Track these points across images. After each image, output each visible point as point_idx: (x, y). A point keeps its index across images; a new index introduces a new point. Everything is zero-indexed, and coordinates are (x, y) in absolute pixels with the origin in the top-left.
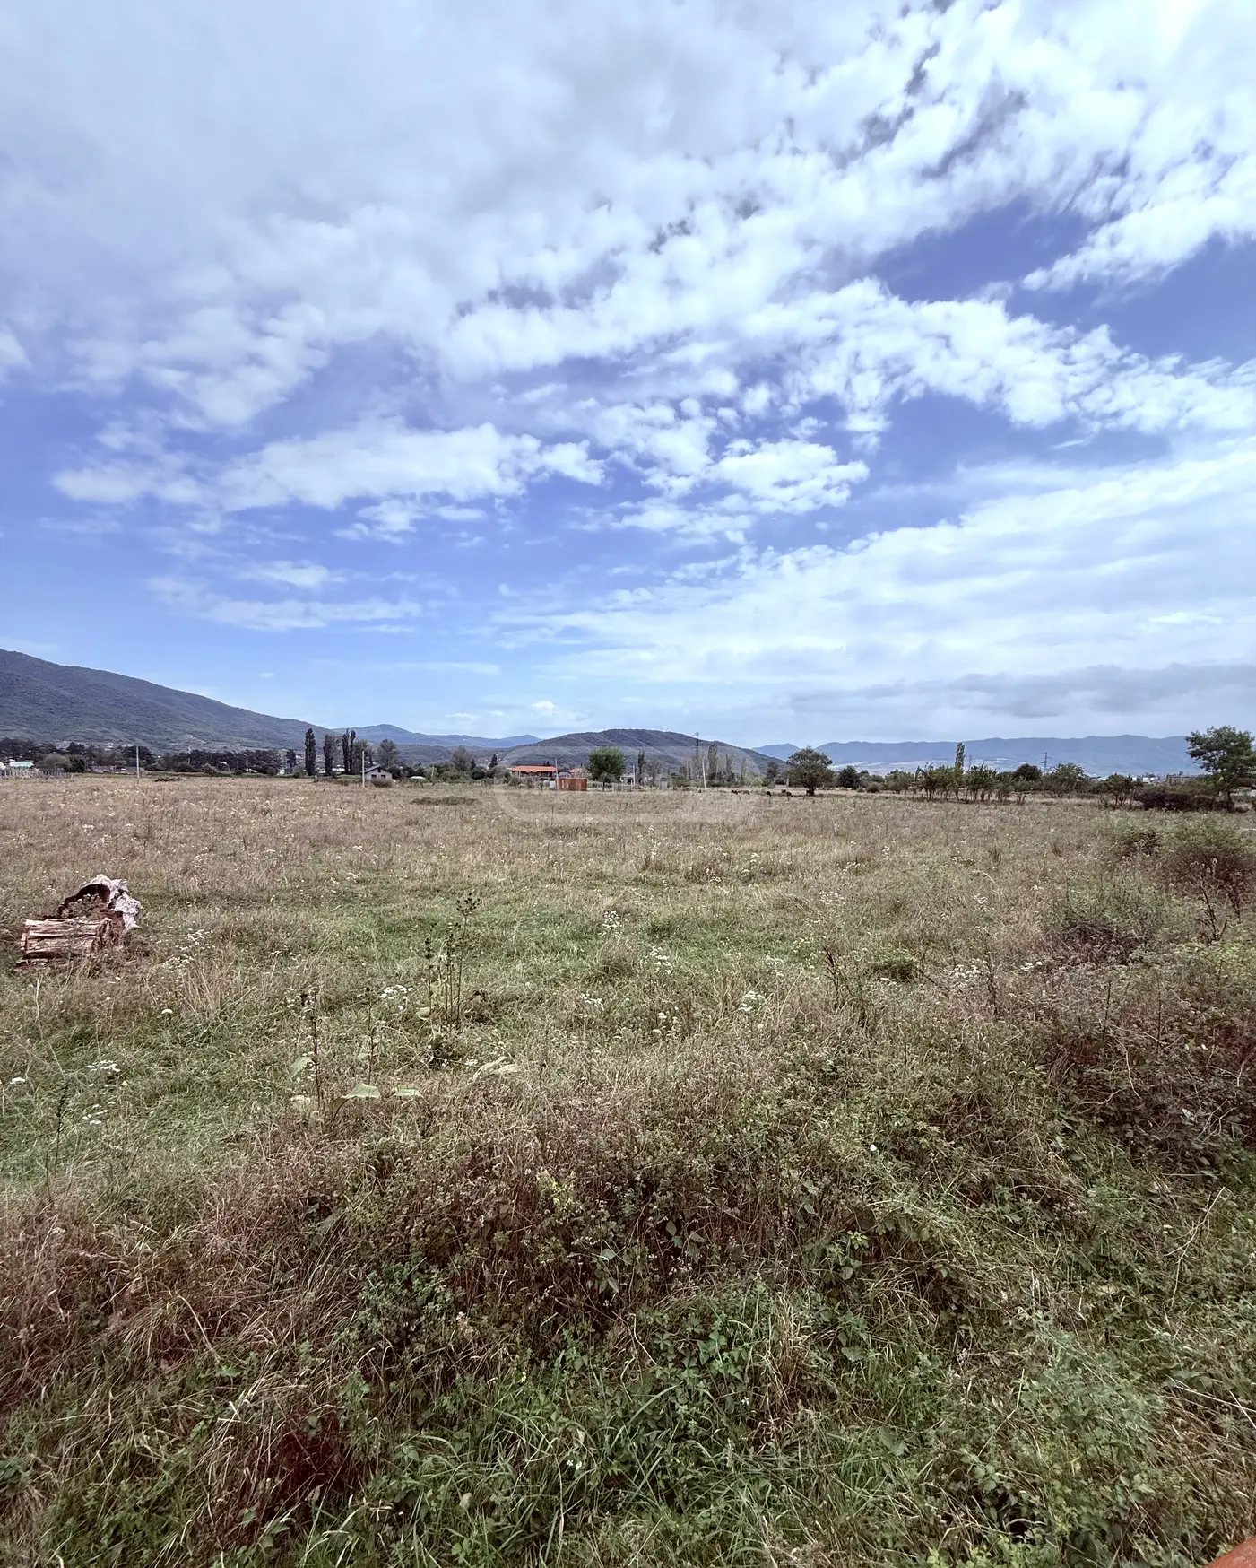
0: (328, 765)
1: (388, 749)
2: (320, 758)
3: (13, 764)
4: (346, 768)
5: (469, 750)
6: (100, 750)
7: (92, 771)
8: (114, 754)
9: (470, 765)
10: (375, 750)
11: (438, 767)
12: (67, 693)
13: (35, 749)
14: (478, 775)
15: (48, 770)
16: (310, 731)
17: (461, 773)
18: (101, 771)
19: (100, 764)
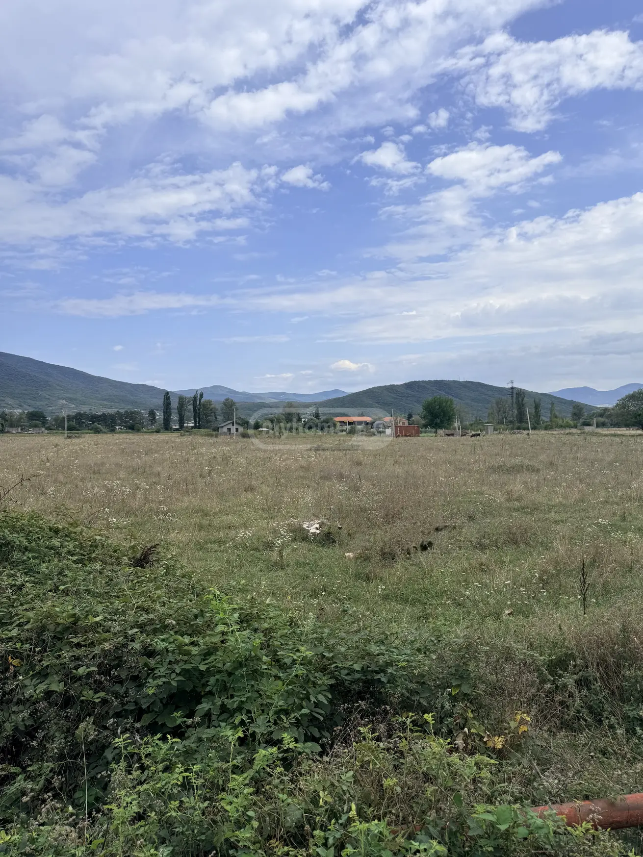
0: (181, 422)
1: (229, 407)
2: (175, 417)
4: (195, 423)
6: (11, 415)
7: (8, 432)
8: (21, 418)
10: (219, 407)
18: (14, 432)
19: (11, 426)
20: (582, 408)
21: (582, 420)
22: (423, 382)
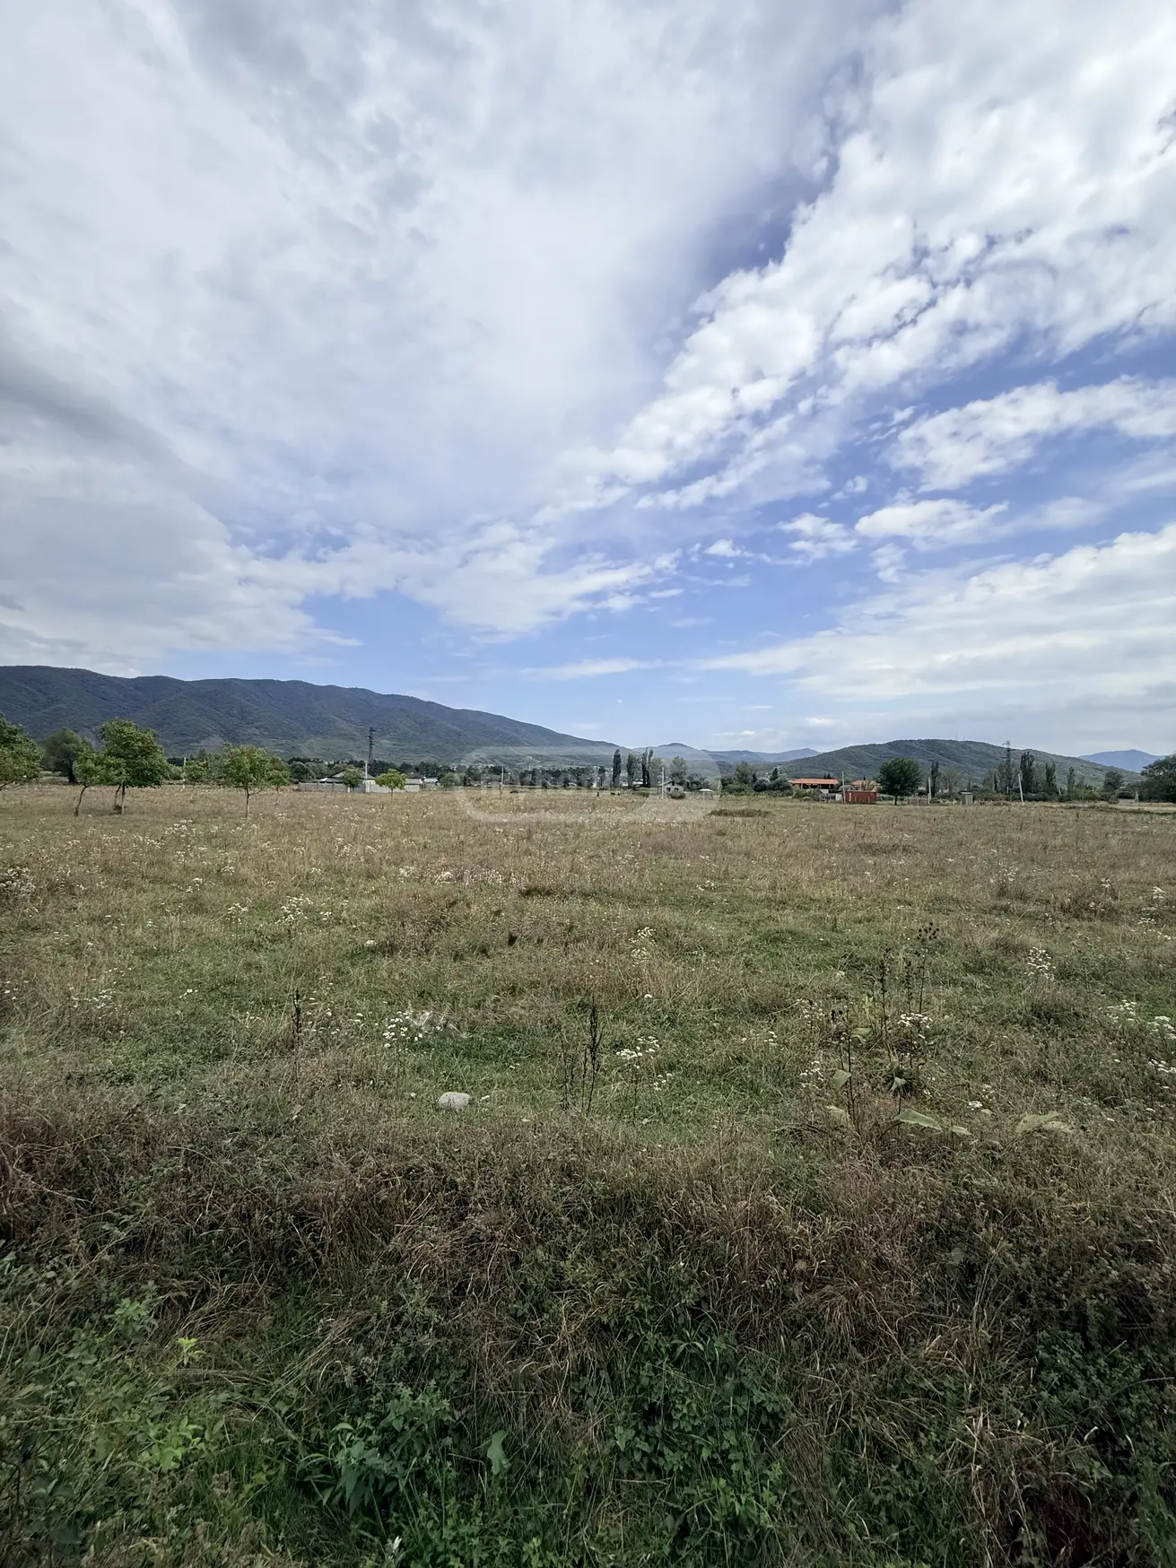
3: (426, 780)
5: (750, 764)
9: (752, 778)
11: (723, 781)
12: (455, 728)
13: (439, 769)
14: (760, 788)
15: (447, 784)
16: (618, 751)
17: (743, 786)
20: (1120, 777)
21: (1118, 792)
22: (911, 741)
